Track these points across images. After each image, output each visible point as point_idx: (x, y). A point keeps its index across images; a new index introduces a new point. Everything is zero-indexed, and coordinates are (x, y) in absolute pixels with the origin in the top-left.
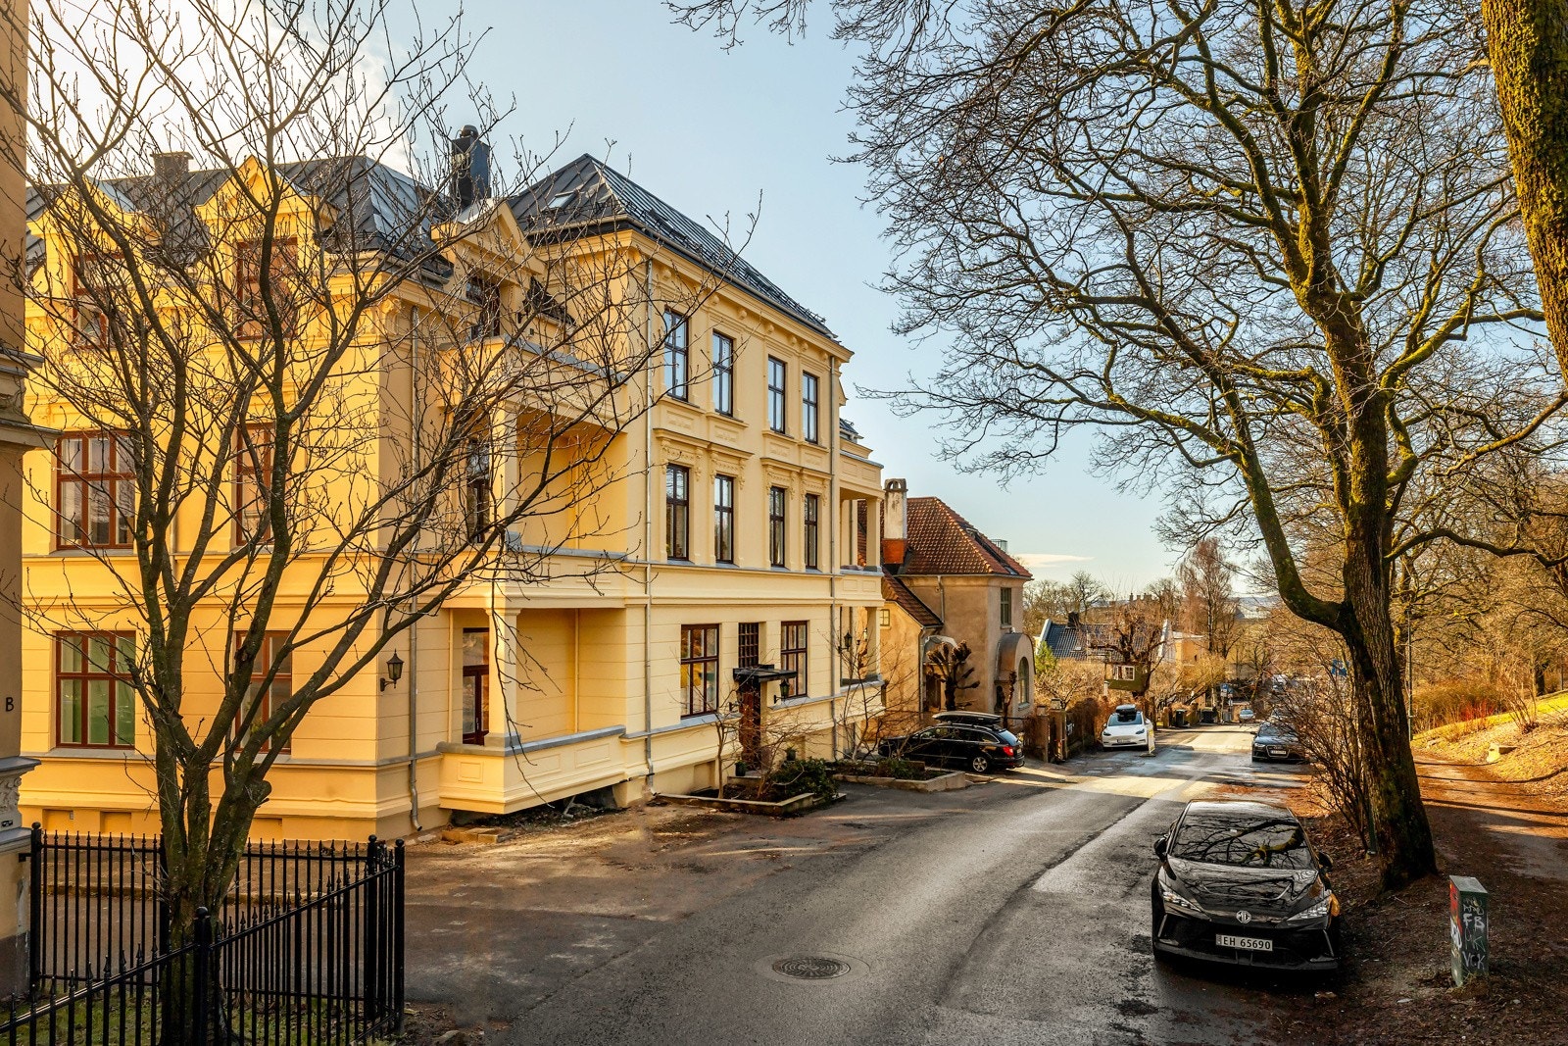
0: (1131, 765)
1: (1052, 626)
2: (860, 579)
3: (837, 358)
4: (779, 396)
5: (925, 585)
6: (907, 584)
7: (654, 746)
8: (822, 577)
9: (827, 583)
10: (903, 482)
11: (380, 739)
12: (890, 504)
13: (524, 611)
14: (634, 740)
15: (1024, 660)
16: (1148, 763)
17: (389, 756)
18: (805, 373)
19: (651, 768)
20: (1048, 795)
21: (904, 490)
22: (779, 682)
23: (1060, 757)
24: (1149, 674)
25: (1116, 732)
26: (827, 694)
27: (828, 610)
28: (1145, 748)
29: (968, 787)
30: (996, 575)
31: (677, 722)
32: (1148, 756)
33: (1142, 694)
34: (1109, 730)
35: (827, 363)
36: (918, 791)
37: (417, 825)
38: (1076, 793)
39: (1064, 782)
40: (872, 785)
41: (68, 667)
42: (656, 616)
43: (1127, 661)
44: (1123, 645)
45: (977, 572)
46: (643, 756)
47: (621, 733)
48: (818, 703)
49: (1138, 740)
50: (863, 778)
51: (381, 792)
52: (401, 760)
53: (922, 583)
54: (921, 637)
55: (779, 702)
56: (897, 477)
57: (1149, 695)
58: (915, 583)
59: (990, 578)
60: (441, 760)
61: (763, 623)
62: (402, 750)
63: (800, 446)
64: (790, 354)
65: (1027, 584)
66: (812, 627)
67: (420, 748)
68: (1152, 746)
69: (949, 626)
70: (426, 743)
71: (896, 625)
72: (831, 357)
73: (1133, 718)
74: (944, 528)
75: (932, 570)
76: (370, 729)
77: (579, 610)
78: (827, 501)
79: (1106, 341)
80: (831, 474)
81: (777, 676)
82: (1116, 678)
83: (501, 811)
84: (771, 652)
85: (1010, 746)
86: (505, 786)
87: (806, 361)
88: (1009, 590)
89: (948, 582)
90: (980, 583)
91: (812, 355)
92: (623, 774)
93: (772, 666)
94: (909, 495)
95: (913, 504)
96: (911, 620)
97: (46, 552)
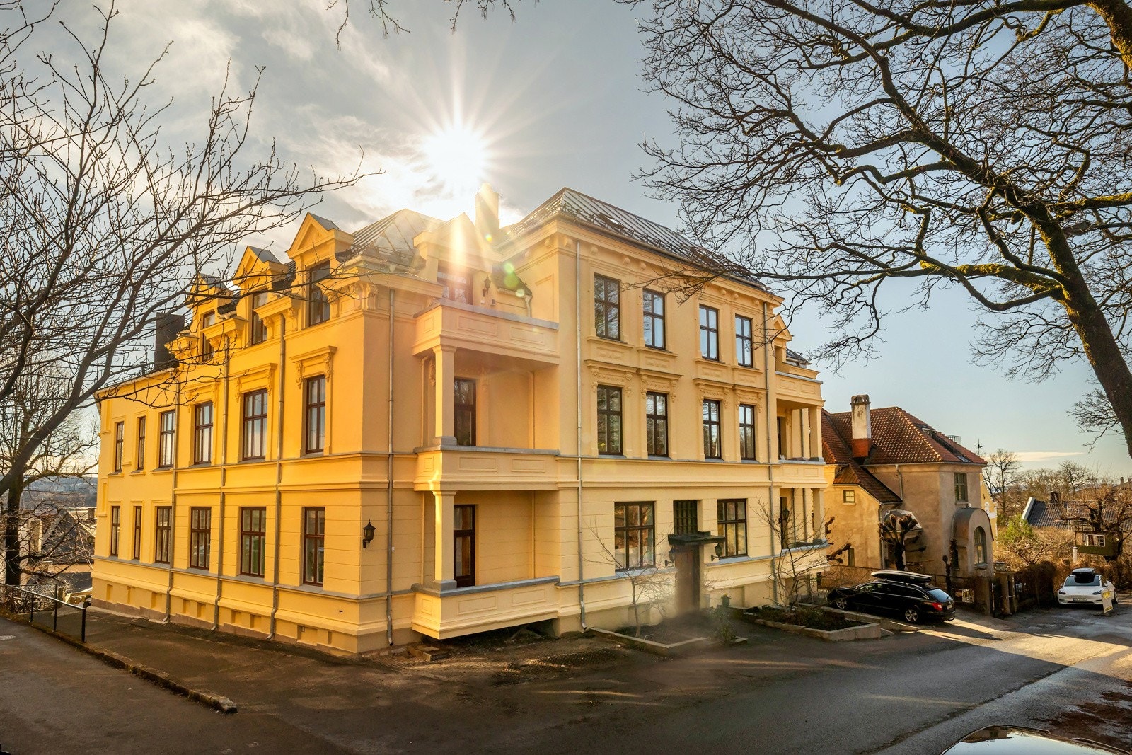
0: (1078, 624)
1: (1035, 503)
2: (800, 467)
3: (768, 304)
4: (713, 335)
5: (887, 472)
6: (871, 471)
7: (586, 592)
8: (760, 466)
9: (765, 471)
10: (867, 397)
11: (363, 580)
12: (856, 414)
13: (459, 492)
14: (568, 587)
15: (980, 531)
16: (1099, 623)
17: (370, 593)
18: (737, 316)
19: (583, 609)
20: (960, 651)
21: (867, 403)
22: (716, 544)
23: (1008, 610)
24: (1122, 540)
25: (1070, 591)
26: (767, 553)
27: (766, 492)
28: (1100, 607)
29: (884, 637)
30: (946, 462)
31: (612, 573)
32: (1103, 616)
33: (1114, 558)
34: (1065, 589)
35: (760, 308)
36: (823, 640)
37: (390, 641)
38: (992, 651)
39: (989, 637)
40: (786, 631)
41: (247, 529)
42: (588, 497)
43: (1097, 530)
44: (1092, 517)
45: (927, 460)
46: (577, 598)
47: (556, 582)
48: (760, 560)
49: (1095, 600)
50: (779, 624)
51: (363, 618)
52: (378, 595)
53: (884, 470)
54: (880, 511)
55: (716, 560)
56: (861, 394)
57: (1122, 559)
58: (878, 471)
59: (941, 465)
60: (414, 596)
61: (700, 500)
62: (382, 589)
63: (733, 369)
64: (721, 303)
65: (984, 470)
66: (749, 503)
67: (396, 587)
68: (1108, 606)
69: (907, 502)
70: (401, 583)
71: (860, 502)
72: (763, 303)
73: (1092, 580)
74: (904, 428)
75: (890, 461)
76: (355, 572)
77: (535, 491)
78: (763, 410)
79: (918, 211)
80: (766, 389)
81: (715, 540)
82: (1087, 544)
83: (437, 636)
84: (708, 522)
85: (939, 602)
86: (443, 618)
87: (737, 307)
88: (964, 475)
89: (905, 469)
90: (933, 469)
91: (747, 303)
92: (556, 612)
93: (708, 533)
94: (872, 407)
95: (875, 415)
96: (871, 498)
97: (236, 462)
